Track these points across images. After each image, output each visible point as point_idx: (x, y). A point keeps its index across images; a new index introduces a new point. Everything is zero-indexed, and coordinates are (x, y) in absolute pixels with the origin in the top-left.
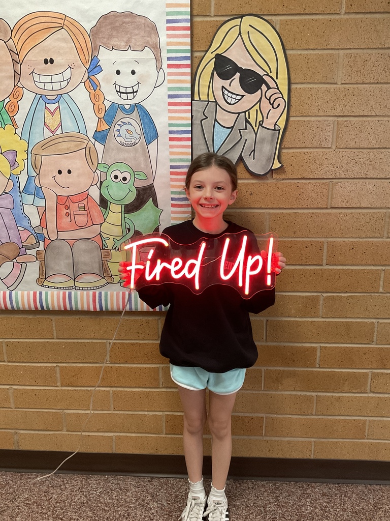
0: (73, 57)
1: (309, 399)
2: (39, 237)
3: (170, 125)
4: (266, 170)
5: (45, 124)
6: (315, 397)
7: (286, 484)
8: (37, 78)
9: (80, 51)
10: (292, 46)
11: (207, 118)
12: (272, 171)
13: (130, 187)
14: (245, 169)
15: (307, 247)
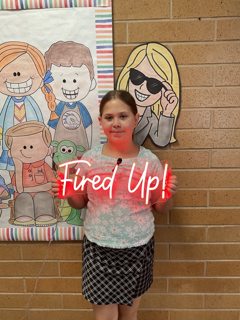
0: (33, 71)
1: (200, 298)
4: (166, 144)
5: (15, 116)
6: (204, 296)
8: (9, 85)
9: (38, 67)
10: (181, 62)
12: (170, 144)
13: (74, 156)
14: (152, 143)
15: (195, 194)
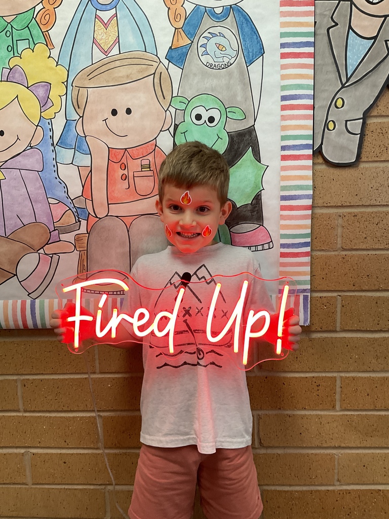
2: (80, 214)
3: (283, 35)
5: (94, 41)
11: (337, 24)
13: (220, 131)
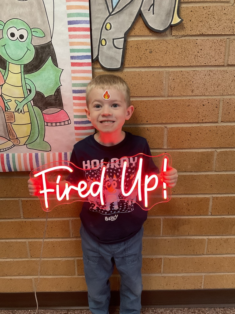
1: (202, 241)
4: (166, 26)
6: (207, 240)
7: (181, 310)
13: (28, 45)
14: (144, 26)
